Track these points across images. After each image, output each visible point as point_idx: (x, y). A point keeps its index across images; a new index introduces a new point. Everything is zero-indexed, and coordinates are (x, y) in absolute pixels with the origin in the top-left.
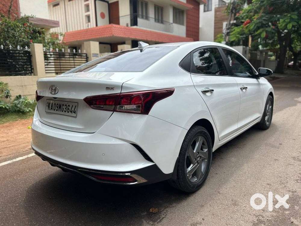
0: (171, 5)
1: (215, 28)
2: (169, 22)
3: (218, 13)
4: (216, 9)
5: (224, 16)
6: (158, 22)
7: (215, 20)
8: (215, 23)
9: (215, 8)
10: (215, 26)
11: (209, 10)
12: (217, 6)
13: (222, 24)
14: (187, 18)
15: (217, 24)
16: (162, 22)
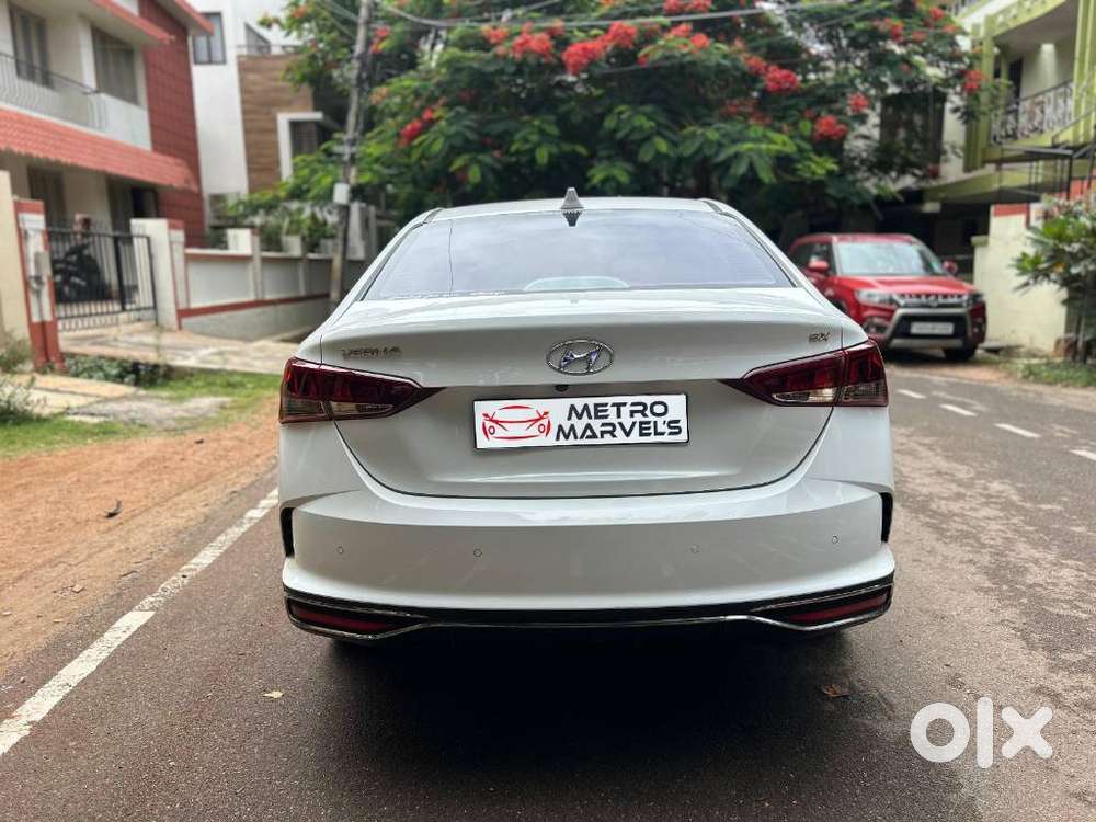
0: (83, 17)
1: (247, 131)
2: (82, 85)
3: (252, 77)
4: (242, 59)
5: (282, 89)
6: (31, 76)
7: (244, 102)
8: (245, 112)
9: (239, 57)
10: (245, 121)
11: (214, 59)
12: (244, 51)
13: (274, 120)
14: (148, 78)
15: (252, 116)
16: (47, 80)
